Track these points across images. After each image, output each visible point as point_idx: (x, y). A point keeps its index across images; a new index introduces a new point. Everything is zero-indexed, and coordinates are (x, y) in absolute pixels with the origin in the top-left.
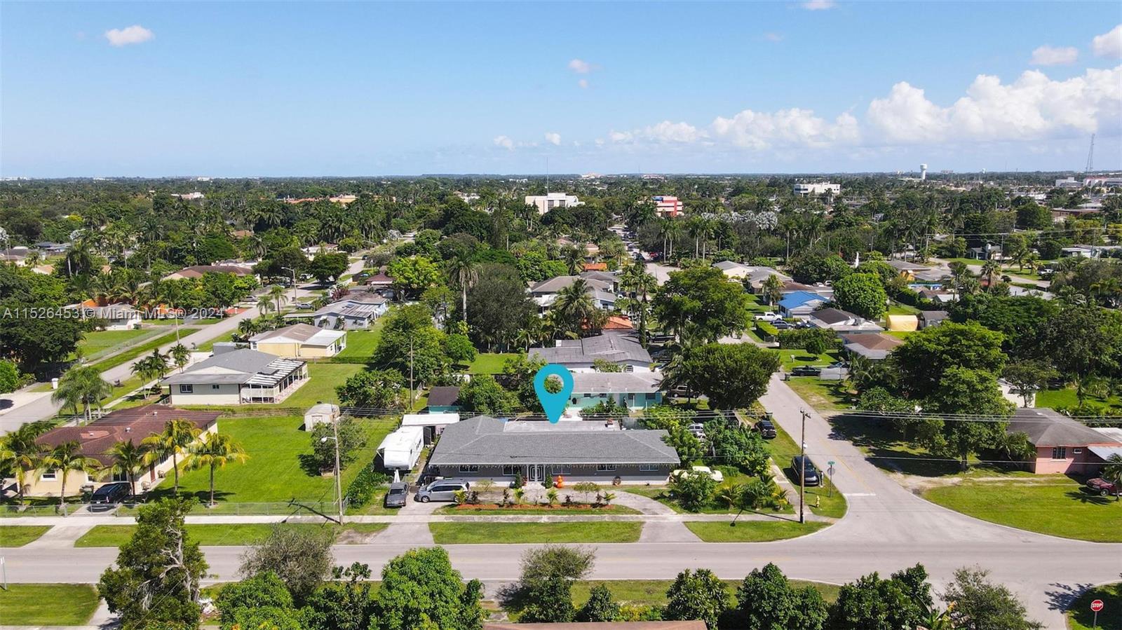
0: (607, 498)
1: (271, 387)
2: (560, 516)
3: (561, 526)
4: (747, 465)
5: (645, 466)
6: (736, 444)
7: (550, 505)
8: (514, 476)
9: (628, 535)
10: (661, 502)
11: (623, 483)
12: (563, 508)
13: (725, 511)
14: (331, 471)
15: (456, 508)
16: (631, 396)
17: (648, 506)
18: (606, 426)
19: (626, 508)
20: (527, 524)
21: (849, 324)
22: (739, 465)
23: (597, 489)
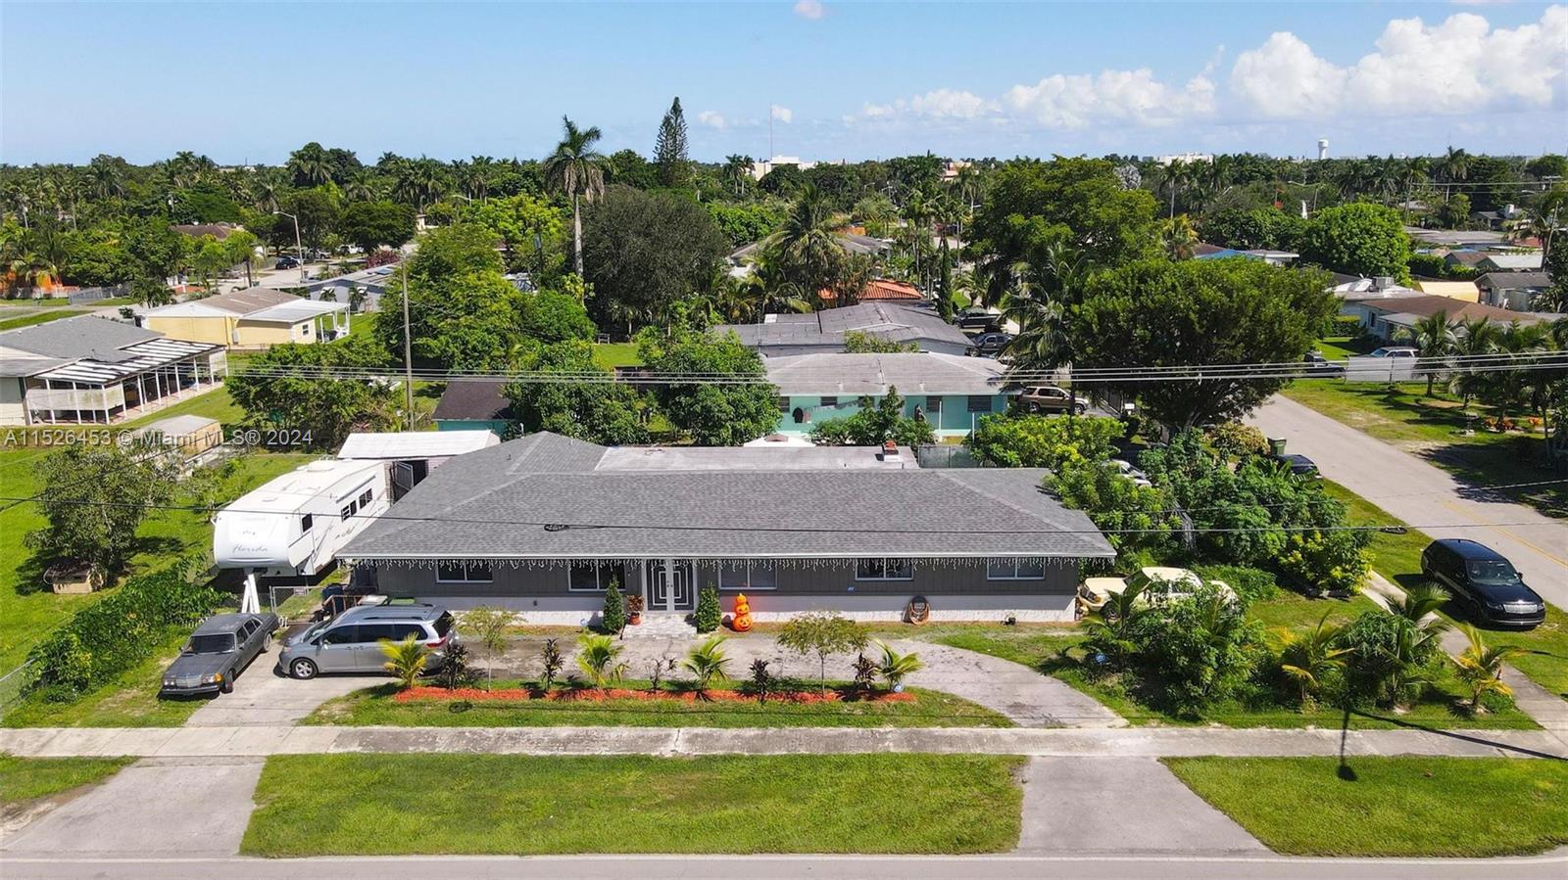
0: (893, 671)
1: (96, 386)
2: (732, 731)
3: (728, 774)
4: (1298, 564)
5: (1005, 565)
6: (1262, 501)
7: (700, 691)
8: (603, 594)
9: (973, 814)
10: (1063, 679)
11: (935, 616)
12: (746, 702)
13: (1286, 715)
14: (81, 579)
15: (391, 700)
16: (933, 403)
17: (1025, 695)
18: (880, 457)
19: (955, 700)
20: (612, 764)
21: (1357, 289)
22: (1269, 564)
23: (858, 636)
